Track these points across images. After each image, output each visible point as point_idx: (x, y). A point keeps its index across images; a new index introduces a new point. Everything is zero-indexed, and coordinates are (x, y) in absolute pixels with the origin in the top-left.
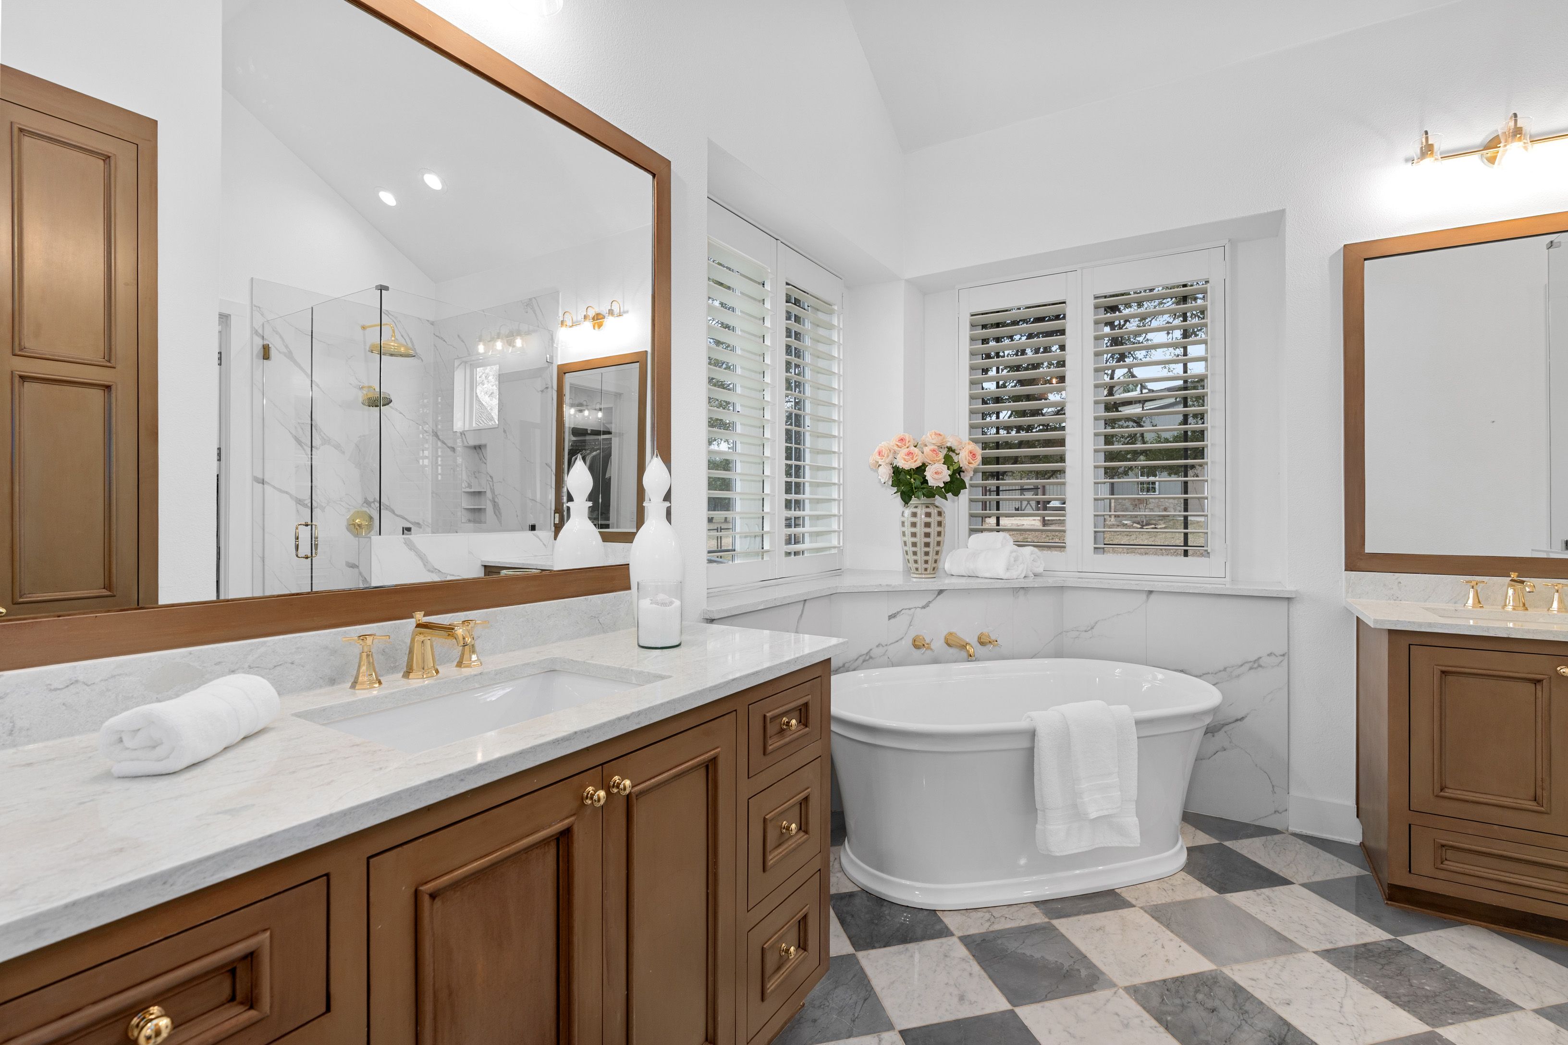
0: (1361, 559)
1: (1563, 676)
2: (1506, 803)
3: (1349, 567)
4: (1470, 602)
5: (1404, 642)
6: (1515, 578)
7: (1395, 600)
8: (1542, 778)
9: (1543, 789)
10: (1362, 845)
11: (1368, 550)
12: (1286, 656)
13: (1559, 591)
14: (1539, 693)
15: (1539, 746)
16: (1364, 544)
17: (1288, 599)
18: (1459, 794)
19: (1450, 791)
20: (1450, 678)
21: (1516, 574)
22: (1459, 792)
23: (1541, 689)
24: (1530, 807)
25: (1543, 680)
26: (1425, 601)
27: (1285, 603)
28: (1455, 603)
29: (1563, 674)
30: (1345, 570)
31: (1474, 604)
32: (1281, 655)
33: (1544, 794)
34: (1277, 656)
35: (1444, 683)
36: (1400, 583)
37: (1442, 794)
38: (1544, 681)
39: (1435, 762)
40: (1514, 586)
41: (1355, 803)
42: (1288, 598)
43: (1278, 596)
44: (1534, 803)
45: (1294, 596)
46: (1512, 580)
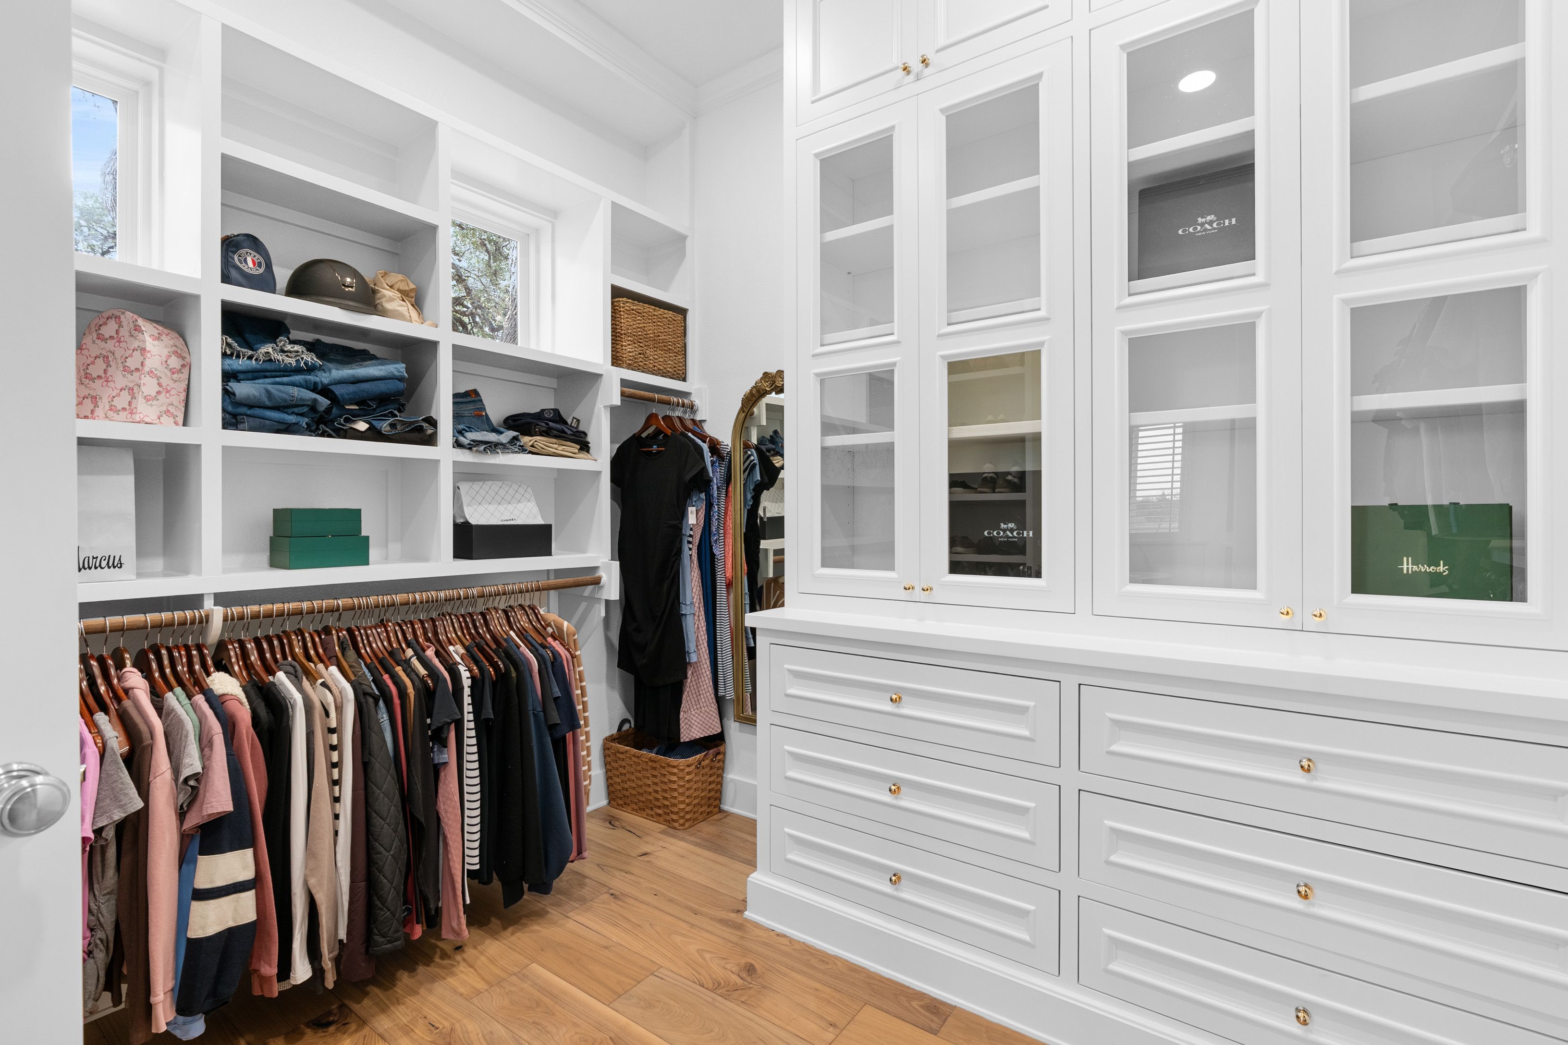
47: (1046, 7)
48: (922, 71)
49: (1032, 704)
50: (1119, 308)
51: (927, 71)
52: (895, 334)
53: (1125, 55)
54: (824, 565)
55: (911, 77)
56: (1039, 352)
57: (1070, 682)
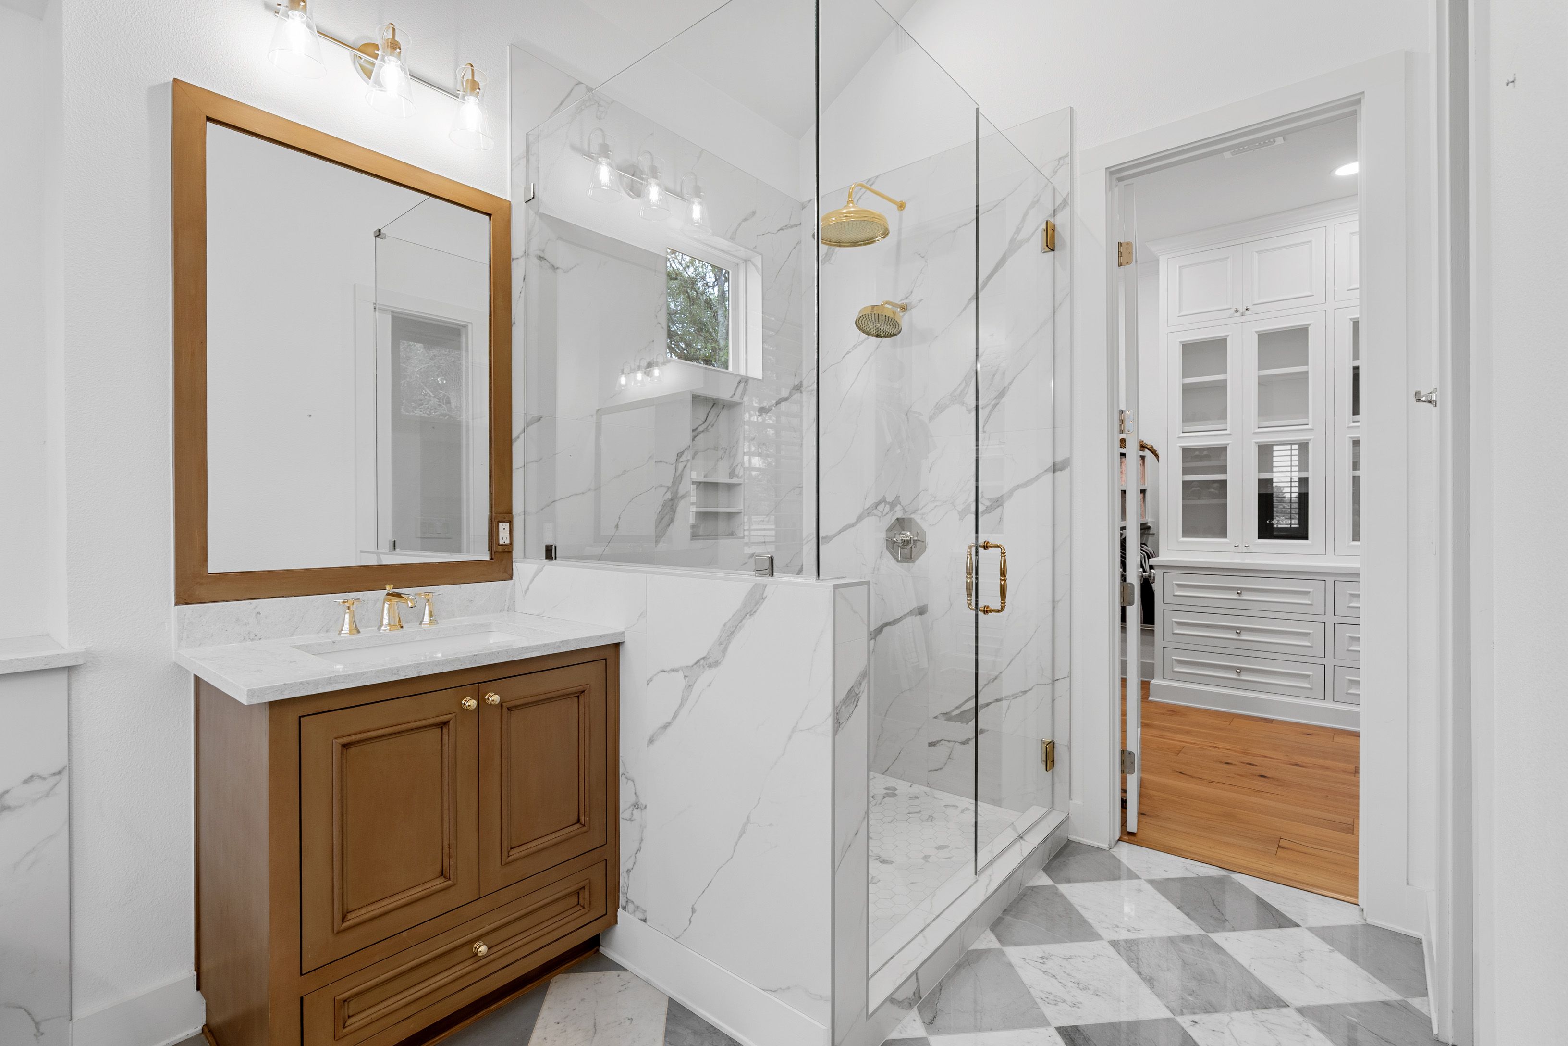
0: (202, 584)
1: (467, 709)
2: (417, 895)
3: (183, 597)
4: (346, 627)
5: (291, 717)
6: (392, 591)
7: (252, 640)
8: (449, 845)
9: (450, 857)
10: (206, 1030)
11: (213, 567)
12: (66, 774)
13: (430, 601)
14: (446, 738)
15: (446, 804)
16: (206, 560)
17: (69, 669)
18: (365, 913)
19: (353, 915)
20: (353, 751)
21: (392, 585)
22: (364, 911)
23: (447, 733)
24: (438, 886)
25: (449, 721)
26: (292, 635)
27: (63, 678)
28: (327, 631)
29: (469, 708)
30: (176, 604)
31: (350, 630)
32: (54, 774)
33: (452, 863)
34: (44, 779)
35: (344, 762)
36: (259, 613)
37: (345, 925)
38: (451, 721)
39: (335, 884)
40: (390, 600)
41: (193, 968)
42: (68, 667)
43: (47, 667)
44: (441, 880)
45: (81, 662)
46: (388, 594)
47: (1313, 295)
48: (1244, 312)
49: (1312, 590)
50: (1348, 427)
51: (1247, 313)
52: (1228, 430)
53: (1352, 322)
54: (1184, 536)
55: (1238, 314)
56: (1308, 443)
57: (1330, 580)
